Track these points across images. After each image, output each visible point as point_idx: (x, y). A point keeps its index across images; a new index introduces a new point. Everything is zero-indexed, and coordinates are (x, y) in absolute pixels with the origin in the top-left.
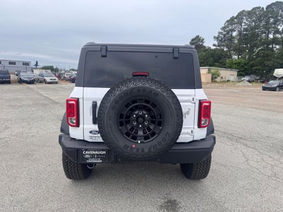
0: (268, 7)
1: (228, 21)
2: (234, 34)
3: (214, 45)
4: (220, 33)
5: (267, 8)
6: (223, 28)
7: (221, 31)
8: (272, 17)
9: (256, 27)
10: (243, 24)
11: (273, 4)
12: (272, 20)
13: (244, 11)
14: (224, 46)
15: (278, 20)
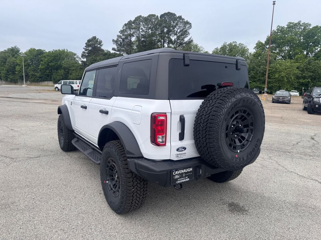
0: (162, 16)
1: (126, 25)
2: (133, 39)
3: (113, 49)
4: (119, 36)
5: (160, 17)
6: (122, 32)
7: (119, 34)
8: (166, 27)
9: (153, 35)
10: (141, 31)
11: (165, 14)
12: (165, 30)
13: (140, 16)
14: (123, 51)
15: (171, 31)
